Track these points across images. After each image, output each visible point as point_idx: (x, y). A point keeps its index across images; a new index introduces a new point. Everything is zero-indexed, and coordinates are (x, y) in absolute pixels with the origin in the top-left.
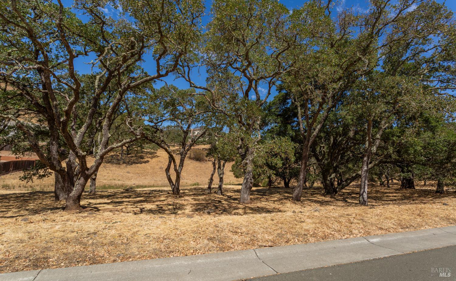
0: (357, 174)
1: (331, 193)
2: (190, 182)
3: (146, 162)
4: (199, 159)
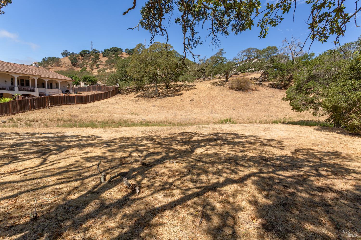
2: (220, 117)
3: (179, 95)
4: (242, 89)
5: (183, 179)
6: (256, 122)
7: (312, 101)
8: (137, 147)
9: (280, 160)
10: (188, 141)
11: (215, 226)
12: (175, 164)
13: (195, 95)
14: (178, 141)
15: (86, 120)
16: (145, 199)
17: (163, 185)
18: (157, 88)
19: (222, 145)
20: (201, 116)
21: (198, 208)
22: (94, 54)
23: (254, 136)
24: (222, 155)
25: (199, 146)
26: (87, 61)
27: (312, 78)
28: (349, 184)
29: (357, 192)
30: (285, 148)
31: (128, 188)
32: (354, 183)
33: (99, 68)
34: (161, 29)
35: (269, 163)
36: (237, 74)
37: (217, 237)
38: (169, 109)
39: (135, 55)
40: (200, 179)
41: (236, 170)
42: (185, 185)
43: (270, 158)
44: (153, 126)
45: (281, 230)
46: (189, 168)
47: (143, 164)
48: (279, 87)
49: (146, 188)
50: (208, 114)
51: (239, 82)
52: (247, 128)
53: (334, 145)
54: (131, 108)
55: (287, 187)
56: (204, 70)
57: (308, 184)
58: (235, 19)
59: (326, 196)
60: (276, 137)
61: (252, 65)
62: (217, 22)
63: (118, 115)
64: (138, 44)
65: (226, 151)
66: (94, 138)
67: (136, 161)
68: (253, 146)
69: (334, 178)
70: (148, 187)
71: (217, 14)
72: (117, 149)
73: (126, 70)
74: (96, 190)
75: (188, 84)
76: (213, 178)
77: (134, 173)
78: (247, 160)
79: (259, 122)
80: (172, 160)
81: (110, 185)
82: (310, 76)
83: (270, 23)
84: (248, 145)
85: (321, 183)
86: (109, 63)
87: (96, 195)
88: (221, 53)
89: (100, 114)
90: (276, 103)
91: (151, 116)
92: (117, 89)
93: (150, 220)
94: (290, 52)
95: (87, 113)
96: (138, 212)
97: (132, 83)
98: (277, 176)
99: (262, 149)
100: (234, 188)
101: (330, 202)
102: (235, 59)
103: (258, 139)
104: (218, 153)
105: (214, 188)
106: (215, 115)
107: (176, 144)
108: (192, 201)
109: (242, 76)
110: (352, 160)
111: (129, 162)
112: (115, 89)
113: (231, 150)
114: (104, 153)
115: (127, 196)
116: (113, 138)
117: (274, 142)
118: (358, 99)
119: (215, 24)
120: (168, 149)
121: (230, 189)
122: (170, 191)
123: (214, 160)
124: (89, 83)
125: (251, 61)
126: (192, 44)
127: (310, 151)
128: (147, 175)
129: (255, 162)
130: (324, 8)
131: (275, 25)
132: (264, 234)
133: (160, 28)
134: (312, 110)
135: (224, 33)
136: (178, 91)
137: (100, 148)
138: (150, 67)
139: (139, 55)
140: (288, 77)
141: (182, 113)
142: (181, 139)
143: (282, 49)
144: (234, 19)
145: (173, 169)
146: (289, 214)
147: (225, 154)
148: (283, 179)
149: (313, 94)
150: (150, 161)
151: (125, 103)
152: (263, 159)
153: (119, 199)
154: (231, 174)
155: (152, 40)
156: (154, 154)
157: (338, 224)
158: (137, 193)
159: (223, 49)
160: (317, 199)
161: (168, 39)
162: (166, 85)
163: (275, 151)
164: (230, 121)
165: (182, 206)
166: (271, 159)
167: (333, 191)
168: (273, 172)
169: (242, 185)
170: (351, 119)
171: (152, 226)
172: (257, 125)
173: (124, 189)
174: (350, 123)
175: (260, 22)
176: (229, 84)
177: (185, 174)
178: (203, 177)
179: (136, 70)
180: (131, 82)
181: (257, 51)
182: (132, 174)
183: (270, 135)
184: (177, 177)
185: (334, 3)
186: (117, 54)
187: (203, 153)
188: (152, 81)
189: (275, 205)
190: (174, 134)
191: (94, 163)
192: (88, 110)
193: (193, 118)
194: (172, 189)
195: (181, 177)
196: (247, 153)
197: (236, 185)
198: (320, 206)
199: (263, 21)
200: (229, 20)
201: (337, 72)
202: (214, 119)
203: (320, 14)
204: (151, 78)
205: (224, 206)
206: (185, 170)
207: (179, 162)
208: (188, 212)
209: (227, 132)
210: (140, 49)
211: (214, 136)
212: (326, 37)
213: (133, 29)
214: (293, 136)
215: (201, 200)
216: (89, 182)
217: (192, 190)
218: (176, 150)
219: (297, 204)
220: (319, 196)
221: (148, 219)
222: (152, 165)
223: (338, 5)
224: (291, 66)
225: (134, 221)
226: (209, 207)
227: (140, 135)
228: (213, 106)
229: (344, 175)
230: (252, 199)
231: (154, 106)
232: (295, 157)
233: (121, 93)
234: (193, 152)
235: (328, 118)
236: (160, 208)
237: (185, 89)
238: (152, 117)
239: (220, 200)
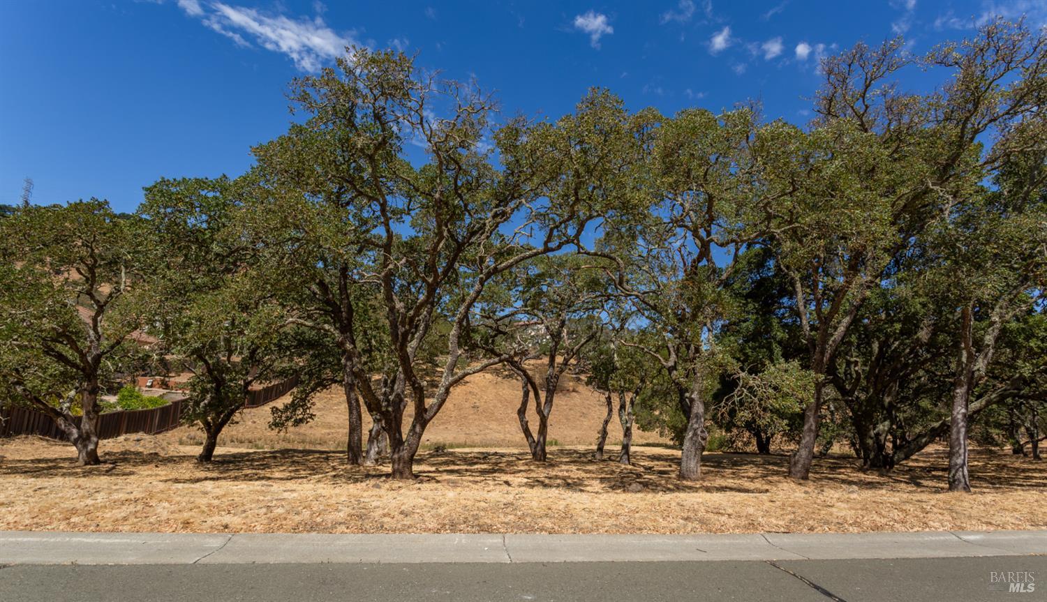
0: (944, 424)
1: (880, 466)
134: (658, 430)
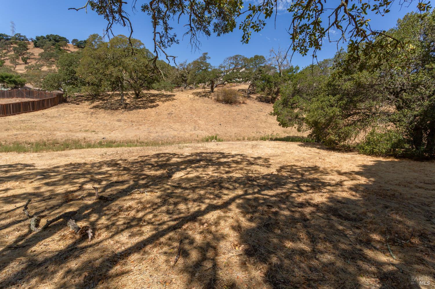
2: (205, 134)
3: (154, 106)
4: (230, 101)
5: (155, 212)
6: (244, 139)
7: (297, 117)
8: (92, 176)
9: (266, 179)
10: (165, 164)
11: (193, 262)
12: (146, 193)
13: (174, 107)
14: (151, 164)
15: (6, 141)
16: (101, 244)
17: (128, 223)
18: (122, 96)
19: (206, 167)
20: (182, 133)
21: (173, 244)
22: (18, 41)
23: (241, 155)
24: (205, 178)
25: (178, 170)
26: (4, 51)
27: (297, 92)
28: (324, 197)
29: (330, 204)
30: (271, 166)
31: (76, 234)
32: (328, 196)
33: (28, 63)
34: (122, 17)
35: (255, 183)
36: (223, 84)
37: (195, 274)
38: (140, 125)
39: (87, 50)
40: (178, 209)
41: (220, 194)
42: (158, 218)
43: (256, 177)
44: (118, 146)
45: (263, 252)
46: (164, 197)
47: (101, 198)
48: (267, 101)
49: (104, 230)
50: (191, 130)
51: (225, 93)
52: (234, 146)
53: (314, 160)
54: (84, 123)
55: (271, 206)
56: (185, 77)
57: (290, 201)
58: (217, 18)
59: (305, 211)
60: (263, 154)
61: (240, 74)
62: (196, 18)
63: (63, 133)
64: (92, 34)
65: (210, 173)
66: (19, 167)
67: (90, 195)
68: (239, 166)
69: (312, 193)
70: (107, 227)
71: (196, 9)
72: (60, 180)
73: (75, 69)
74: (20, 243)
75: (165, 93)
76: (194, 206)
77: (86, 212)
78: (232, 182)
79: (248, 139)
80: (142, 190)
81: (45, 233)
82: (295, 90)
83: (252, 27)
84: (234, 165)
85: (301, 198)
86: (46, 58)
87: (20, 251)
88: (204, 57)
89: (32, 132)
90: (264, 118)
91: (115, 133)
92: (60, 95)
93: (108, 270)
94: (277, 63)
95: (7, 130)
96: (90, 263)
97: (84, 89)
98: (262, 196)
99: (248, 168)
100: (216, 214)
101: (308, 217)
102: (221, 67)
103: (245, 158)
104: (201, 176)
105: (194, 217)
106: (199, 132)
107: (149, 169)
108: (167, 236)
109: (228, 86)
110: (327, 173)
111: (80, 197)
112: (57, 96)
113: (216, 171)
114: (38, 188)
115: (75, 243)
116: (54, 166)
117: (261, 160)
118: (334, 115)
119: (193, 20)
120: (138, 176)
121: (212, 216)
122: (138, 229)
123: (195, 185)
124: (9, 85)
125: (238, 70)
126: (166, 42)
127: (293, 167)
128: (107, 212)
129: (240, 183)
130: (304, 19)
131: (257, 30)
132: (246, 260)
133: (120, 15)
134: (296, 125)
135: (204, 33)
136: (152, 101)
137: (31, 181)
138: (111, 68)
139: (95, 50)
140: (276, 90)
141: (158, 129)
142: (156, 162)
143: (269, 60)
144: (215, 17)
145: (143, 200)
146: (271, 235)
147: (208, 177)
148: (268, 199)
149: (298, 109)
150: (111, 193)
151: (74, 116)
152: (249, 179)
153: (61, 250)
154: (214, 199)
155: (109, 30)
156: (117, 184)
157: (313, 237)
158: (90, 237)
159: (207, 53)
160: (297, 215)
161: (132, 31)
162: (136, 93)
163: (261, 170)
164: (216, 139)
165: (153, 245)
166: (258, 178)
167: (311, 205)
168: (259, 192)
169: (226, 210)
170: (329, 134)
171: (110, 277)
172: (245, 143)
173: (70, 236)
174: (328, 138)
175: (242, 24)
176: (215, 95)
177: (160, 204)
178: (182, 207)
179: (90, 70)
180: (83, 87)
181: (245, 59)
182: (84, 214)
183: (257, 152)
184: (148, 210)
185: (312, 15)
186: (59, 45)
187: (183, 177)
188: (115, 88)
189: (259, 227)
190: (146, 156)
191: (18, 205)
192: (9, 126)
193: (172, 136)
194: (141, 226)
195: (154, 209)
196: (233, 174)
197: (219, 211)
198: (299, 222)
199: (245, 24)
200: (211, 18)
201: (318, 87)
202: (198, 136)
203: (300, 25)
204: (114, 83)
205: (205, 237)
206: (159, 200)
207: (151, 191)
208: (160, 251)
209: (212, 151)
210: (96, 42)
211: (197, 156)
212: (306, 51)
213: (77, 10)
214: (279, 153)
215: (178, 234)
216: (8, 233)
217: (168, 223)
218: (148, 176)
219: (279, 223)
220: (299, 212)
221: (104, 270)
222: (113, 199)
223: (316, 17)
224: (278, 79)
225: (83, 276)
226: (187, 241)
227: (98, 159)
228: (196, 121)
229: (321, 189)
230: (235, 224)
231: (119, 121)
232: (280, 174)
233: (68, 102)
234: (171, 177)
235: (310, 133)
236: (123, 252)
237: (162, 99)
238: (117, 135)
239: (200, 230)
